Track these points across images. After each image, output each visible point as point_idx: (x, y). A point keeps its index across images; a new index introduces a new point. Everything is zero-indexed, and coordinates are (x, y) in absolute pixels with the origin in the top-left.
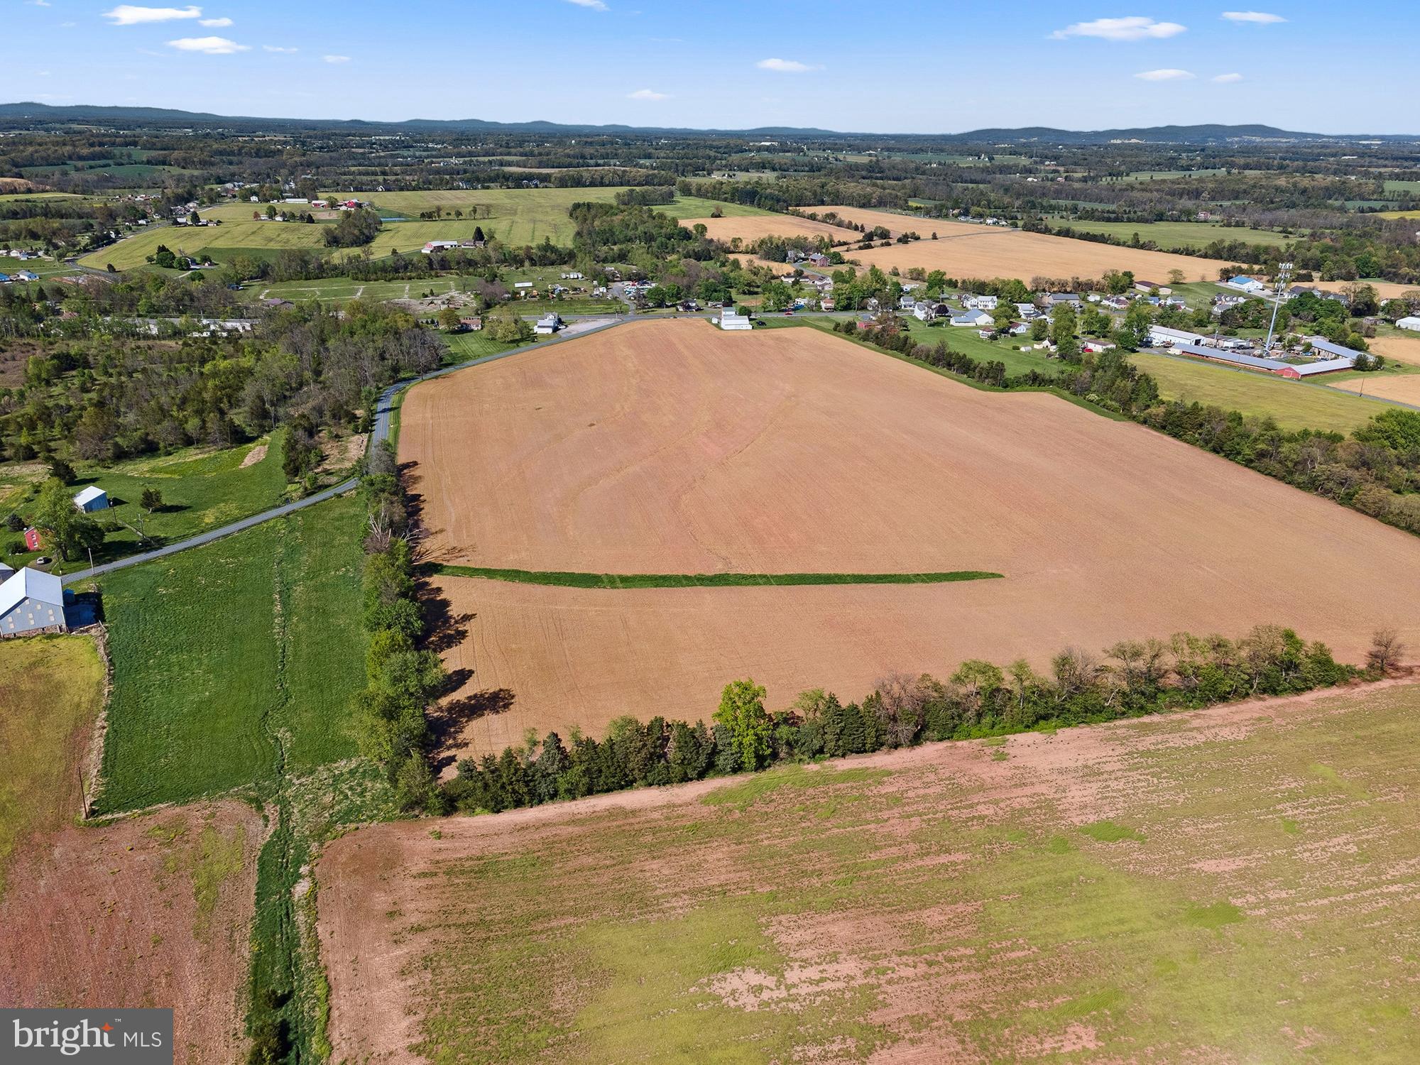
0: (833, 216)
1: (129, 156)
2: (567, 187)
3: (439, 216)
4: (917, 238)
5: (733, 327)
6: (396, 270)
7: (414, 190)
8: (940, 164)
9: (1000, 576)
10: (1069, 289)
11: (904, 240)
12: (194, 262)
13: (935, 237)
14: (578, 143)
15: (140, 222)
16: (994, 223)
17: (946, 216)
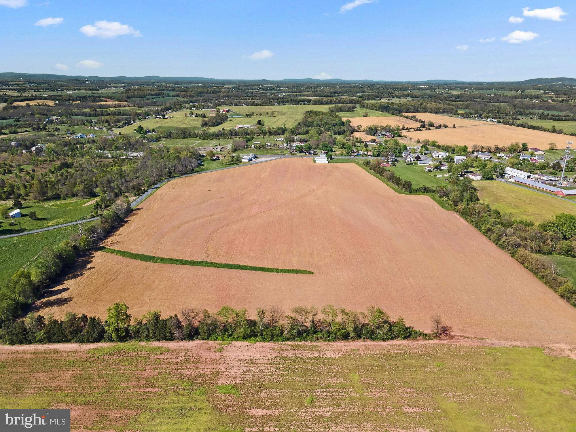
0: (414, 117)
1: (168, 94)
2: (316, 104)
3: (253, 115)
4: (446, 127)
5: (320, 162)
6: (217, 136)
7: (256, 105)
8: (495, 94)
9: (312, 273)
10: (492, 151)
11: (439, 127)
12: (149, 131)
13: (454, 126)
14: (340, 87)
15: (146, 117)
16: (491, 121)
17: (471, 117)
